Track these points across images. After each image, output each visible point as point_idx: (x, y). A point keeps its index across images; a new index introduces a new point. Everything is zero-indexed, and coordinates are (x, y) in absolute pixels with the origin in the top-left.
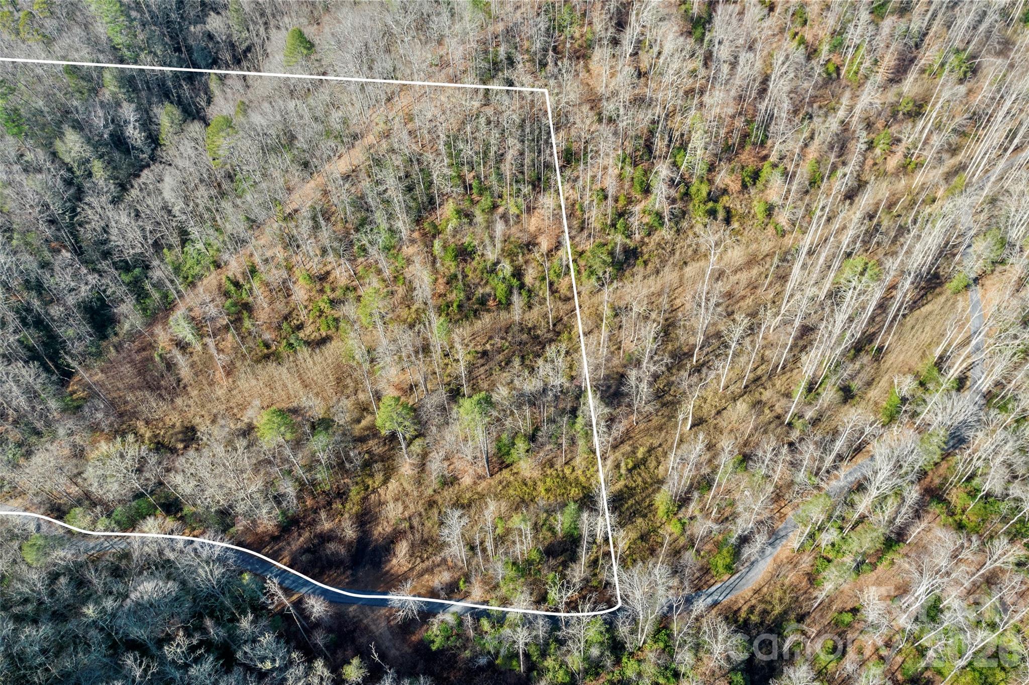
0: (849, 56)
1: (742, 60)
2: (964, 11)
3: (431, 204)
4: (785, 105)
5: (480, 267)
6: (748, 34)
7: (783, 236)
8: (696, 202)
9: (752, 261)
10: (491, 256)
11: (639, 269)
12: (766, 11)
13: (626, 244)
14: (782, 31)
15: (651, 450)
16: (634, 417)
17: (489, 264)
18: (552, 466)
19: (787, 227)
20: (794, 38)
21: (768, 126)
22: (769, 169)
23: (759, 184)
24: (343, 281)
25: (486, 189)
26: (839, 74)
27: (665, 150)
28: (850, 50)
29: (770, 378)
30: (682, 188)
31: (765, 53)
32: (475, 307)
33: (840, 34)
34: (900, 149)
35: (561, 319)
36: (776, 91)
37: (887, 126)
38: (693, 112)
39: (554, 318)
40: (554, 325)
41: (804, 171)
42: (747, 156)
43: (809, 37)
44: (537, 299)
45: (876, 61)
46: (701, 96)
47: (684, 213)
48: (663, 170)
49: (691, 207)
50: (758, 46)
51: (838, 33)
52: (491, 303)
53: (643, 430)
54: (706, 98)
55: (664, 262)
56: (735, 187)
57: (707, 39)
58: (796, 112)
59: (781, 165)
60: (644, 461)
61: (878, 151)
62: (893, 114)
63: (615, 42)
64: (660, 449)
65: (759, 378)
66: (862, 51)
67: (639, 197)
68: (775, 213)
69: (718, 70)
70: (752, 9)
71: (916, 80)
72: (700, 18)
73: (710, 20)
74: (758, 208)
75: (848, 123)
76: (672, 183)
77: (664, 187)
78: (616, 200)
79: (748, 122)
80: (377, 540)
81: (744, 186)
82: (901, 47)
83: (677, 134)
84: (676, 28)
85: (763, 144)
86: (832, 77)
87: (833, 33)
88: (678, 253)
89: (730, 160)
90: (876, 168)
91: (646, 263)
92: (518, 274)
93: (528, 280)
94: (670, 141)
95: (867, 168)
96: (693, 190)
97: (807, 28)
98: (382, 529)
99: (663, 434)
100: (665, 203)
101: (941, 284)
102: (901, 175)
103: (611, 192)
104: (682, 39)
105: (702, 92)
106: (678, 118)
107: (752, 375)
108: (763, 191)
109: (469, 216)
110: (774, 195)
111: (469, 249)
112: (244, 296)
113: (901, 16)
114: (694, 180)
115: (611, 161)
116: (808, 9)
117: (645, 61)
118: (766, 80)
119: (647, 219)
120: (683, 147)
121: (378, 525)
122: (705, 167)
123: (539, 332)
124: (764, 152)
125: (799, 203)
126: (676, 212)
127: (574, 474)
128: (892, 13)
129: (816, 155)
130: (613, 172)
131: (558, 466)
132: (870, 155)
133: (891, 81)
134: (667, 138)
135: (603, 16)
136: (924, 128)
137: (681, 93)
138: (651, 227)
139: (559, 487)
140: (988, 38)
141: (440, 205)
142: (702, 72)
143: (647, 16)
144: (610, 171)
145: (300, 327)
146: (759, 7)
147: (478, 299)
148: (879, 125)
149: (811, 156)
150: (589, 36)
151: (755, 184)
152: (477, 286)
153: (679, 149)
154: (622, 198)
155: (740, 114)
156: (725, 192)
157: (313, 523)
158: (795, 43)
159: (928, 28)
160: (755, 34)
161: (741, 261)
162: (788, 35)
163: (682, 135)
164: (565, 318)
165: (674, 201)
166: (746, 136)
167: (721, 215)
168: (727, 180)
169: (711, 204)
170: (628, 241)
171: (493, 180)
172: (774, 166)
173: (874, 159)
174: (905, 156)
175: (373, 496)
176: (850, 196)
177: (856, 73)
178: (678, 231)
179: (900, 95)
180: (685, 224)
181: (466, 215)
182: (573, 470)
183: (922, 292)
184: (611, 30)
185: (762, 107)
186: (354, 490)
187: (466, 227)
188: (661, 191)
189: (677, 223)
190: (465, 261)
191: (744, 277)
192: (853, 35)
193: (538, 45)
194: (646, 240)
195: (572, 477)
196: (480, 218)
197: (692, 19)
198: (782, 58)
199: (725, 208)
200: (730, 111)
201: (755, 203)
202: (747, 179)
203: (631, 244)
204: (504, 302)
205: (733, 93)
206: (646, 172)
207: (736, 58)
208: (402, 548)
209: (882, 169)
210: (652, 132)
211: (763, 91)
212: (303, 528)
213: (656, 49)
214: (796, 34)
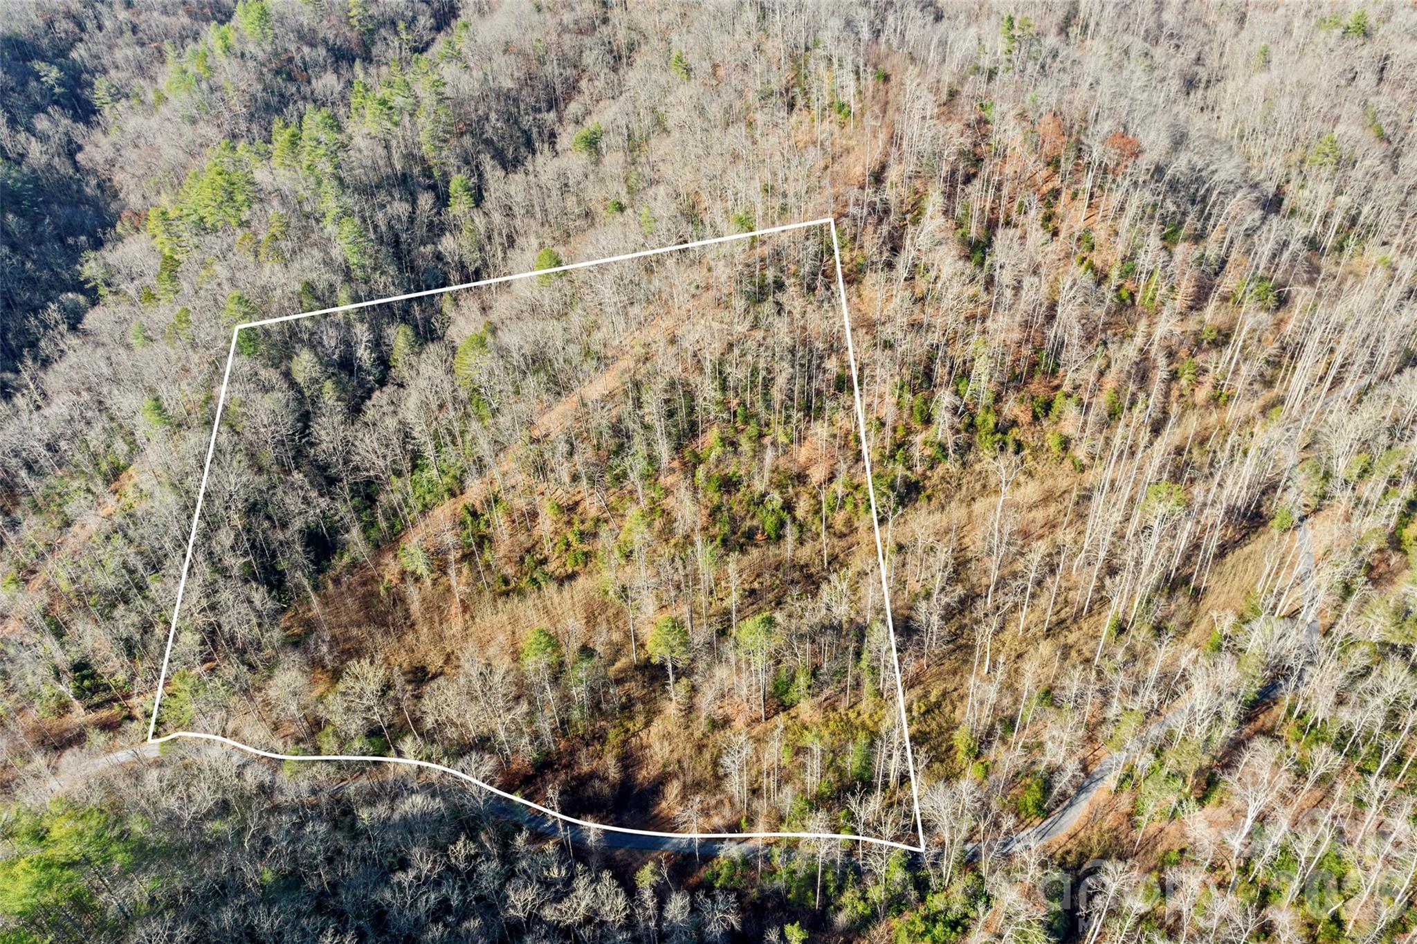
0: (1142, 283)
1: (1026, 284)
2: (1263, 238)
3: (692, 431)
4: (1076, 331)
5: (747, 498)
6: (1032, 258)
7: (1082, 471)
8: (983, 433)
9: (1046, 500)
10: (759, 486)
11: (922, 503)
12: (1048, 236)
13: (907, 477)
14: (1068, 256)
15: (944, 694)
16: (924, 661)
17: (756, 495)
18: (835, 710)
19: (1085, 461)
20: (1082, 263)
21: (1058, 354)
22: (1062, 400)
23: (1052, 416)
24: (593, 513)
25: (752, 417)
26: (1133, 301)
27: (946, 378)
28: (1143, 276)
29: (1075, 621)
30: (967, 420)
31: (1051, 278)
32: (742, 540)
33: (1131, 259)
34: (1208, 380)
35: (837, 557)
36: (1064, 316)
37: (1192, 355)
38: (975, 337)
39: (829, 556)
40: (829, 563)
41: (1102, 402)
42: (1037, 386)
43: (1098, 263)
44: (809, 534)
45: (1172, 288)
46: (983, 322)
47: (970, 446)
48: (945, 397)
49: (977, 438)
50: (1043, 270)
51: (1129, 259)
52: (759, 537)
53: (936, 675)
54: (989, 323)
55: (949, 497)
56: (1025, 418)
57: (987, 263)
58: (1089, 339)
59: (1075, 396)
60: (938, 705)
61: (1184, 382)
62: (1196, 344)
63: (890, 265)
64: (955, 694)
65: (1063, 621)
66: (1156, 277)
67: (919, 427)
68: (1072, 447)
69: (1000, 295)
70: (1034, 233)
71: (1218, 308)
72: (978, 242)
73: (989, 243)
74: (1052, 441)
75: (1148, 352)
76: (955, 410)
77: (947, 415)
78: (895, 430)
79: (1037, 350)
80: (641, 784)
81: (1036, 417)
82: (1196, 274)
83: (959, 361)
84: (954, 252)
85: (1054, 373)
86: (1126, 303)
87: (1123, 260)
88: (964, 489)
89: (1018, 390)
90: (1182, 400)
91: (929, 498)
92: (788, 507)
93: (799, 513)
94: (952, 367)
95: (1173, 399)
96: (979, 420)
97: (1095, 253)
98: (645, 774)
99: (958, 677)
100: (949, 433)
101: (1265, 524)
102: (1212, 408)
103: (889, 422)
104: (961, 263)
105: (984, 319)
106: (959, 345)
107: (1054, 618)
108: (1056, 423)
109: (734, 444)
110: (1069, 426)
111: (734, 479)
112: (482, 527)
113: (1196, 243)
114: (980, 411)
115: (887, 389)
116: (1093, 234)
117: (921, 285)
118: (1053, 307)
119: (928, 452)
120: (966, 375)
121: (641, 769)
122: (991, 396)
123: (813, 570)
124: (1056, 382)
125: (1098, 435)
126: (961, 442)
127: (860, 719)
128: (1185, 240)
129: (1114, 384)
130: (890, 400)
131: (842, 710)
132: (1174, 386)
133: (1191, 308)
134: (948, 364)
135: (876, 241)
136: (1231, 358)
137: (962, 318)
138: (933, 459)
139: (845, 732)
140: (1292, 267)
141: (703, 432)
142: (984, 297)
143: (923, 240)
144: (887, 398)
145: (544, 561)
146: (1041, 231)
147: (744, 533)
148: (1183, 353)
149: (1108, 386)
150: (860, 260)
151: (1047, 415)
152: (743, 519)
153: (961, 377)
154: (900, 428)
155: (1027, 340)
156: (1014, 423)
157: (569, 766)
158: (1083, 268)
159: (1228, 255)
160: (1039, 258)
161: (1035, 498)
162: (1075, 261)
163: (965, 363)
164: (842, 556)
165: (958, 432)
166: (1034, 365)
167: (1011, 448)
168: (1016, 411)
169: (999, 436)
170: (909, 473)
171: (760, 407)
172: (1068, 396)
173: (1180, 390)
174: (1215, 388)
175: (633, 739)
176: (1157, 428)
177: (1152, 299)
178: (964, 464)
179: (1202, 322)
180: (971, 457)
181: (731, 444)
182: (859, 714)
183: (1244, 532)
184: (886, 255)
185: (1051, 334)
186: (612, 733)
187: (730, 456)
188: (943, 421)
189: (962, 456)
190: (729, 492)
191: (1040, 515)
192: (1144, 261)
193: (807, 268)
194: (929, 473)
195: (858, 722)
196: (746, 446)
197: (970, 243)
198: (1069, 284)
199: (1015, 440)
200: (1016, 335)
201: (1048, 435)
202: (1038, 410)
203: (913, 478)
204: (773, 536)
205: (1018, 318)
206: (926, 402)
207: (1019, 282)
208: (673, 790)
209: (1190, 401)
210: (931, 360)
211: (1051, 317)
212: (557, 770)
213: (933, 274)
214: (1084, 259)
